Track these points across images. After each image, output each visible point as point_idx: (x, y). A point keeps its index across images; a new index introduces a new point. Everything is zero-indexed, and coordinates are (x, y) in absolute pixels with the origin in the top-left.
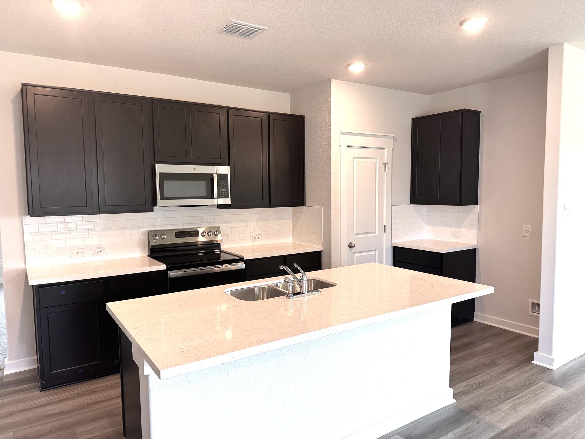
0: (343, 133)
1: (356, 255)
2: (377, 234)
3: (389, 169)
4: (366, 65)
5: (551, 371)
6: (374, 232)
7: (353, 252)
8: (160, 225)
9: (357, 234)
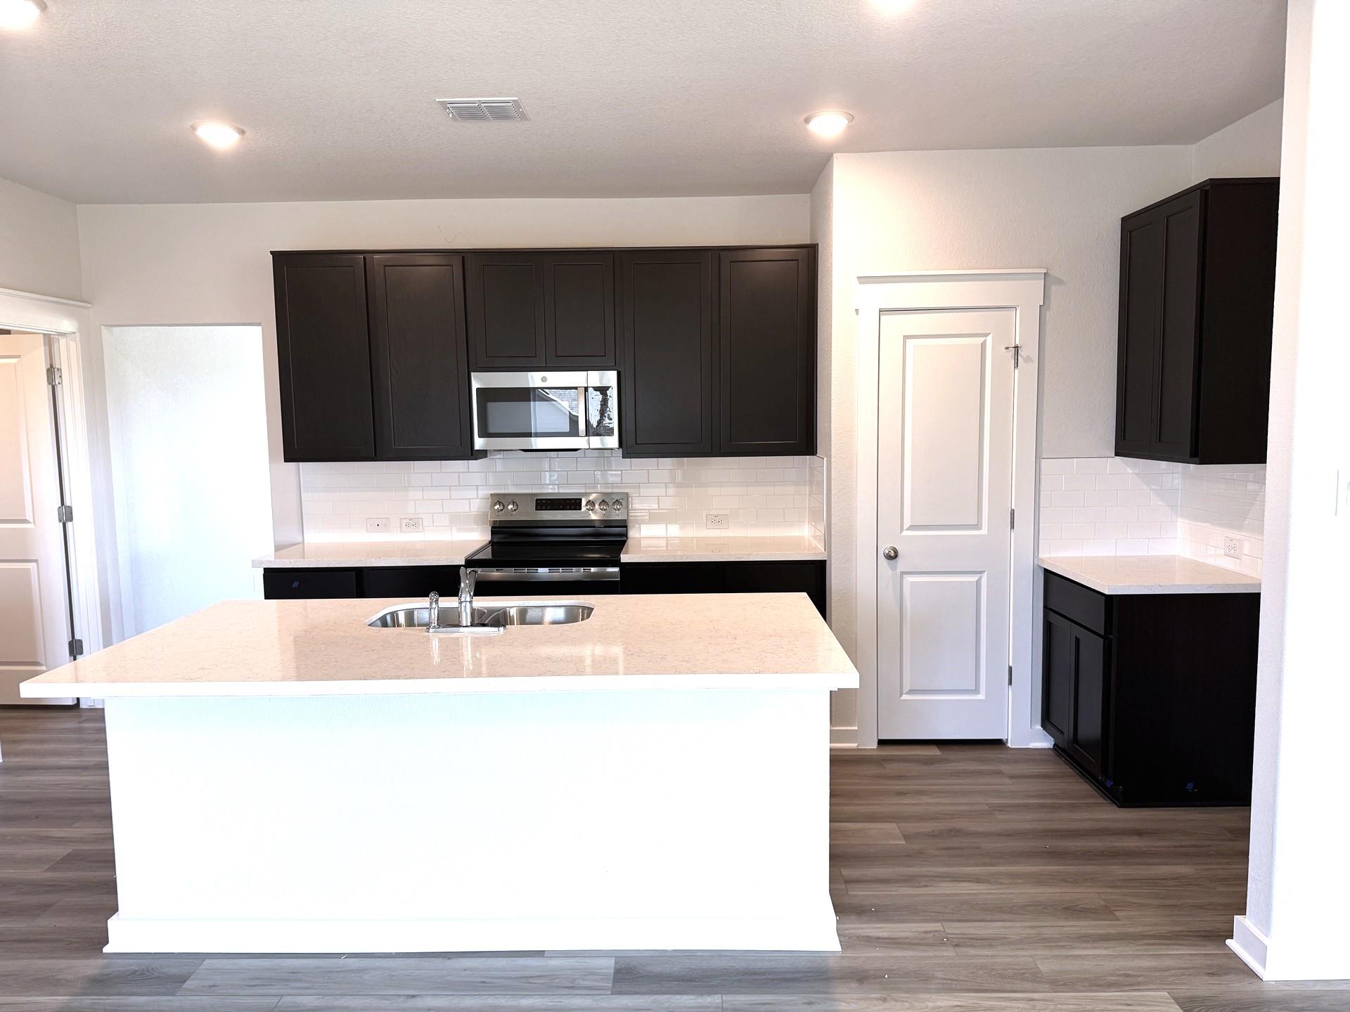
0: (863, 280)
1: (909, 579)
2: (984, 531)
3: (1028, 359)
4: (851, 118)
5: (1255, 980)
6: (977, 526)
7: (898, 571)
8: (514, 485)
9: (912, 528)
